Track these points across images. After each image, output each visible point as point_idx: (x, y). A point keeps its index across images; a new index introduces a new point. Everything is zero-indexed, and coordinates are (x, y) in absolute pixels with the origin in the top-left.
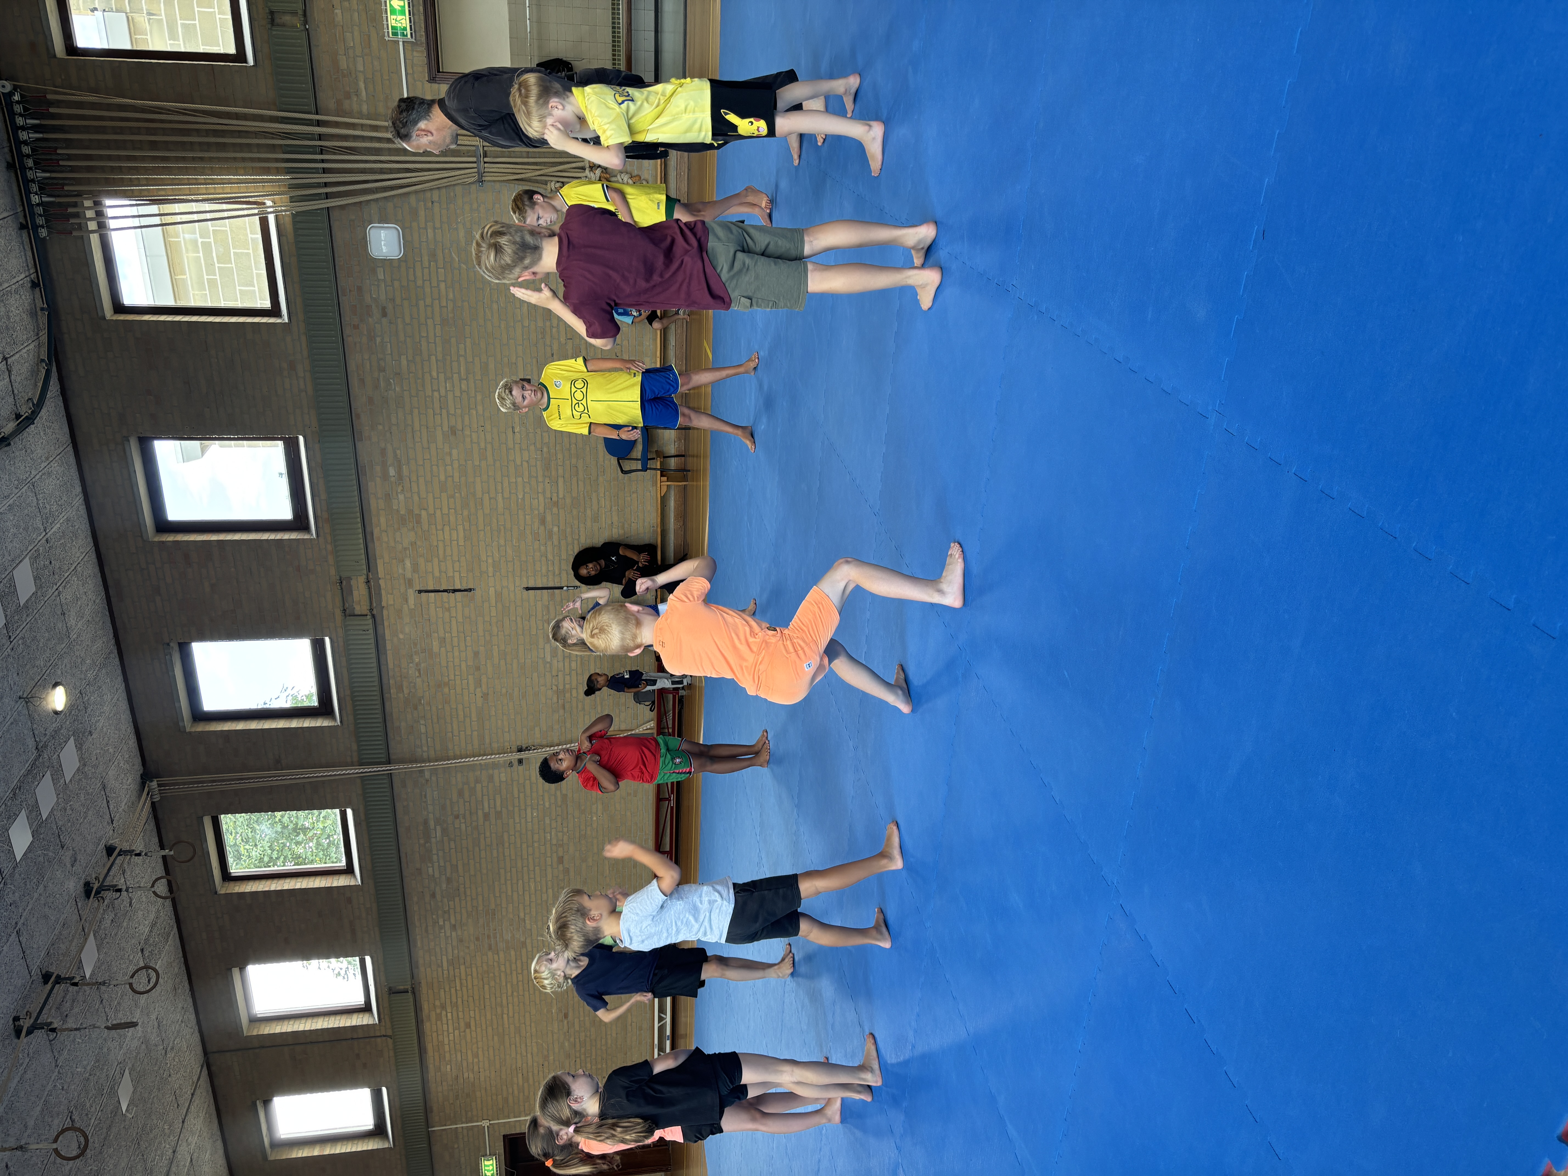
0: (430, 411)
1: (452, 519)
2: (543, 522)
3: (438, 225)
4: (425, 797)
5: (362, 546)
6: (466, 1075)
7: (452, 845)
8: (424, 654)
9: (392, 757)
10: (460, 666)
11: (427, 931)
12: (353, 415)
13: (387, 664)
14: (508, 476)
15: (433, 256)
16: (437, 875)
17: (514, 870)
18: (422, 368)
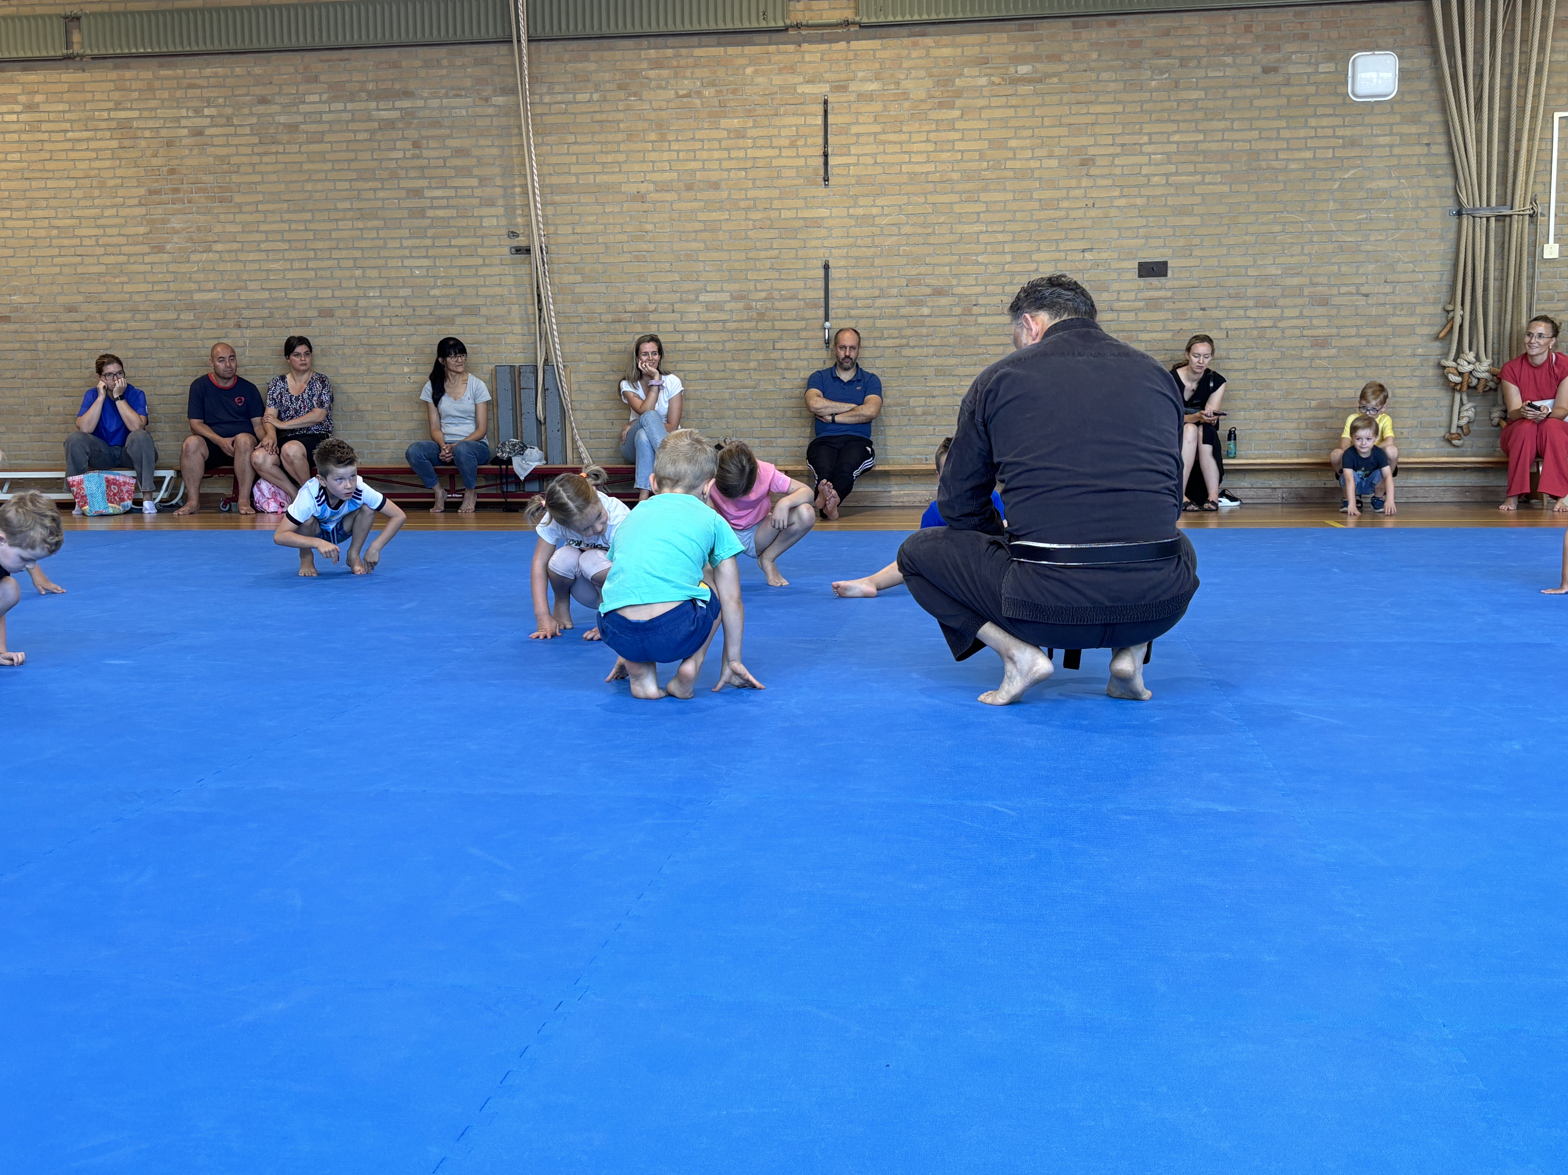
0: (1119, 130)
1: (945, 156)
2: (938, 292)
3: (1396, 151)
4: (457, 96)
5: (902, 18)
7: (362, 136)
8: (717, 104)
9: (542, 47)
10: (695, 160)
11: (192, 86)
12: (1115, 17)
13: (700, 46)
14: (1014, 241)
15: (1353, 143)
16: (303, 108)
17: (310, 235)
18: (1185, 121)
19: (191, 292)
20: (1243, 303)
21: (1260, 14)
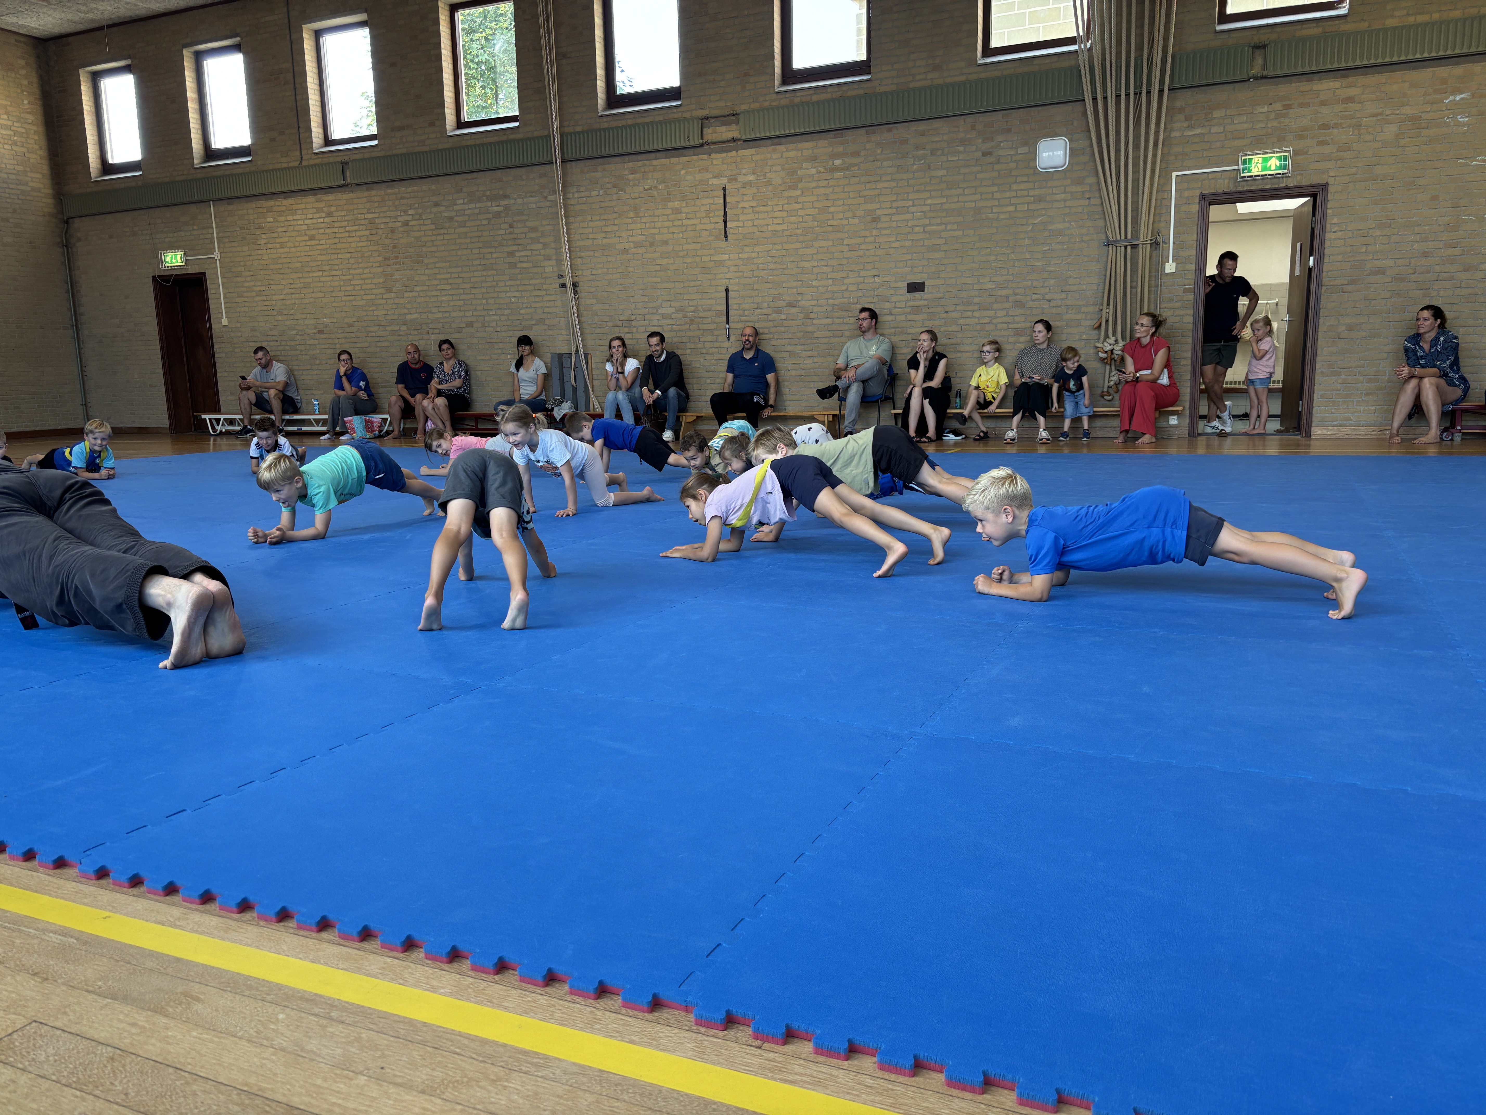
0: (894, 198)
1: (793, 219)
2: (790, 305)
3: (1068, 204)
4: (531, 196)
5: (768, 134)
6: (264, 236)
7: (484, 222)
8: (666, 194)
9: (568, 165)
10: (654, 228)
11: (402, 198)
12: (891, 126)
13: (656, 159)
14: (833, 271)
15: (1040, 199)
16: (456, 207)
17: (461, 280)
18: (935, 190)
19: (405, 314)
20: (971, 308)
21: (981, 118)
